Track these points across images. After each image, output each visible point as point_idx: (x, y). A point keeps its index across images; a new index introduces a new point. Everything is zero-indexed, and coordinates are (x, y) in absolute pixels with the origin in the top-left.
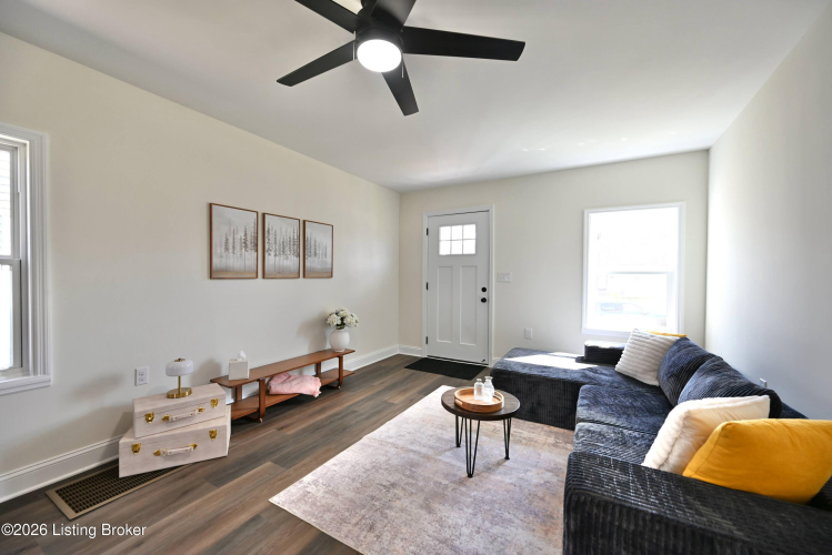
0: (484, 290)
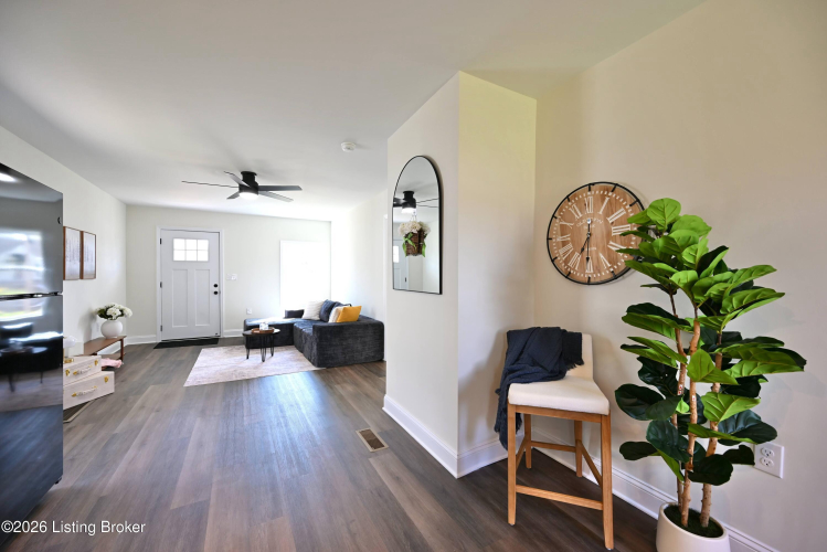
0: (216, 286)
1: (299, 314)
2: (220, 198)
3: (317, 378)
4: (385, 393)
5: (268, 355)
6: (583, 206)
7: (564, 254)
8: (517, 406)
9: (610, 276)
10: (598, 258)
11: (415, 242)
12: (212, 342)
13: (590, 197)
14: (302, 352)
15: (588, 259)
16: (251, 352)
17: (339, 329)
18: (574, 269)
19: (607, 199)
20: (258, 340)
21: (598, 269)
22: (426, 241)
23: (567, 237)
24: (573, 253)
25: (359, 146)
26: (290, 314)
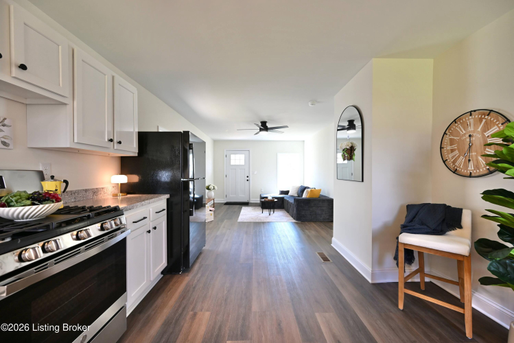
0: (248, 177)
1: (287, 193)
2: (251, 134)
3: (296, 226)
4: (332, 236)
5: (272, 212)
6: (466, 126)
7: (452, 157)
8: (405, 244)
9: (486, 172)
10: (477, 160)
11: (349, 153)
12: (246, 204)
13: (471, 120)
14: (288, 212)
15: (469, 160)
16: (264, 210)
17: (308, 201)
18: (459, 167)
19: (484, 120)
20: (267, 205)
21: (477, 167)
22: (355, 152)
23: (455, 146)
24: (459, 157)
25: (319, 102)
26: (282, 192)
